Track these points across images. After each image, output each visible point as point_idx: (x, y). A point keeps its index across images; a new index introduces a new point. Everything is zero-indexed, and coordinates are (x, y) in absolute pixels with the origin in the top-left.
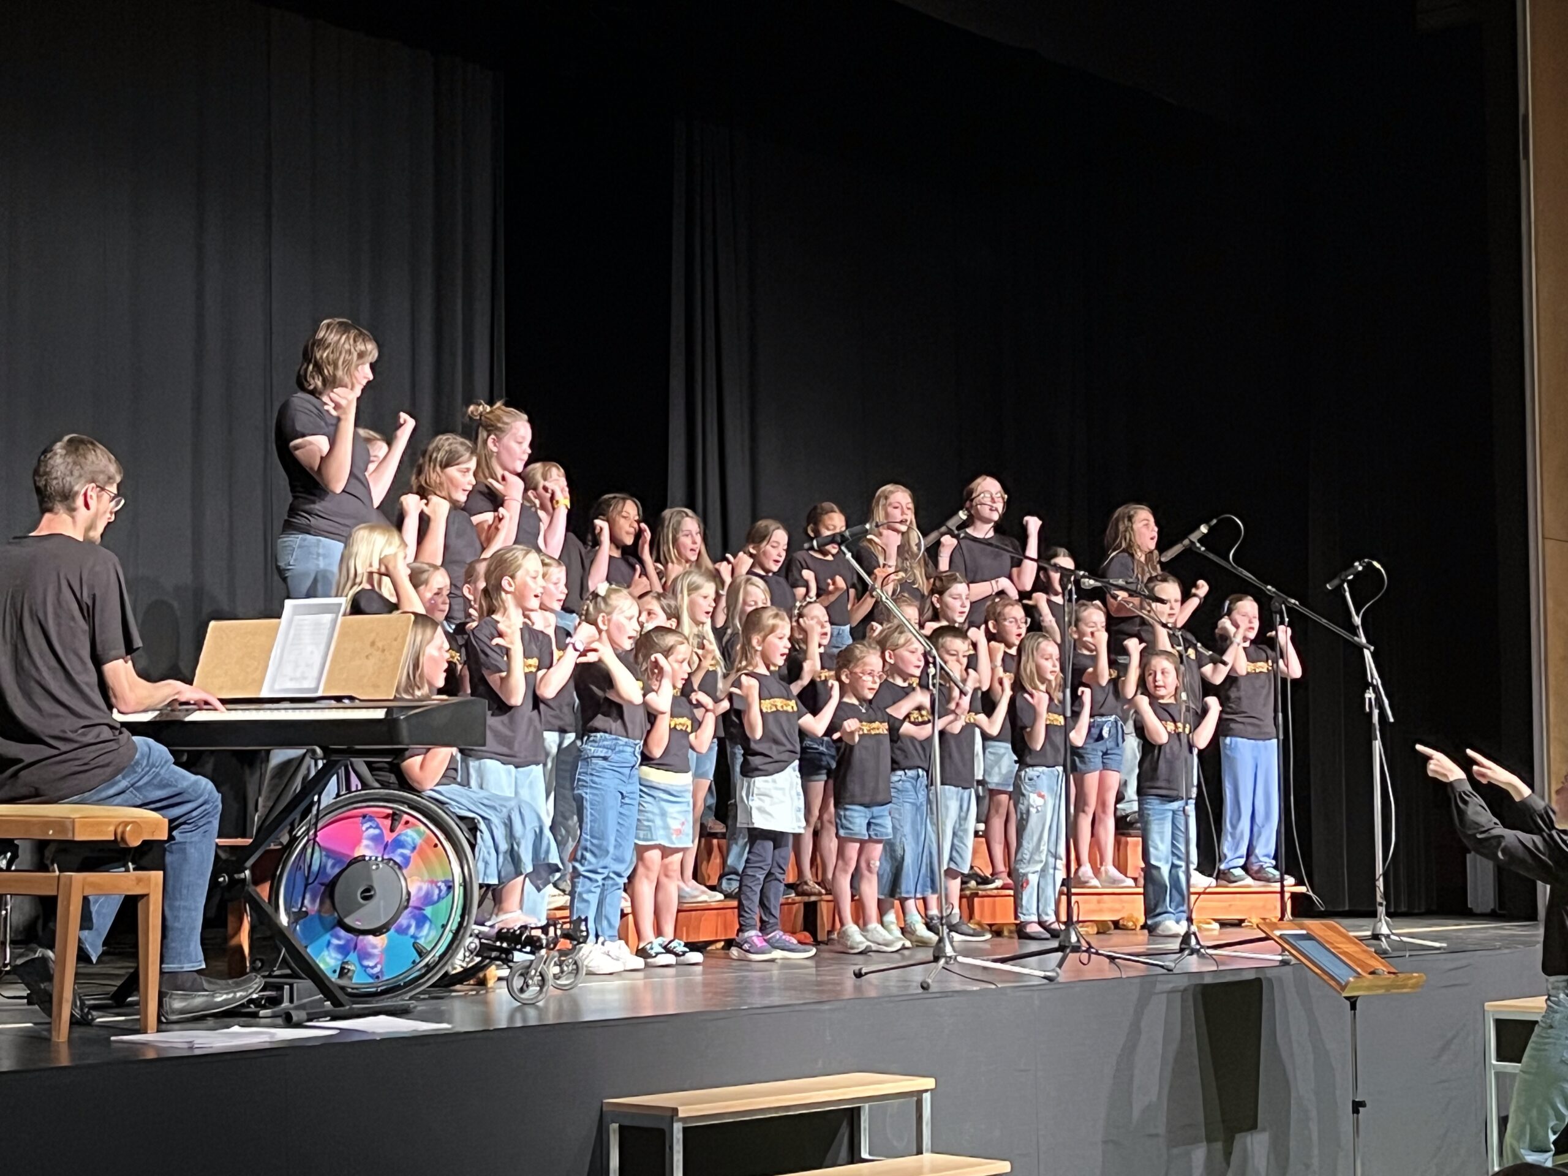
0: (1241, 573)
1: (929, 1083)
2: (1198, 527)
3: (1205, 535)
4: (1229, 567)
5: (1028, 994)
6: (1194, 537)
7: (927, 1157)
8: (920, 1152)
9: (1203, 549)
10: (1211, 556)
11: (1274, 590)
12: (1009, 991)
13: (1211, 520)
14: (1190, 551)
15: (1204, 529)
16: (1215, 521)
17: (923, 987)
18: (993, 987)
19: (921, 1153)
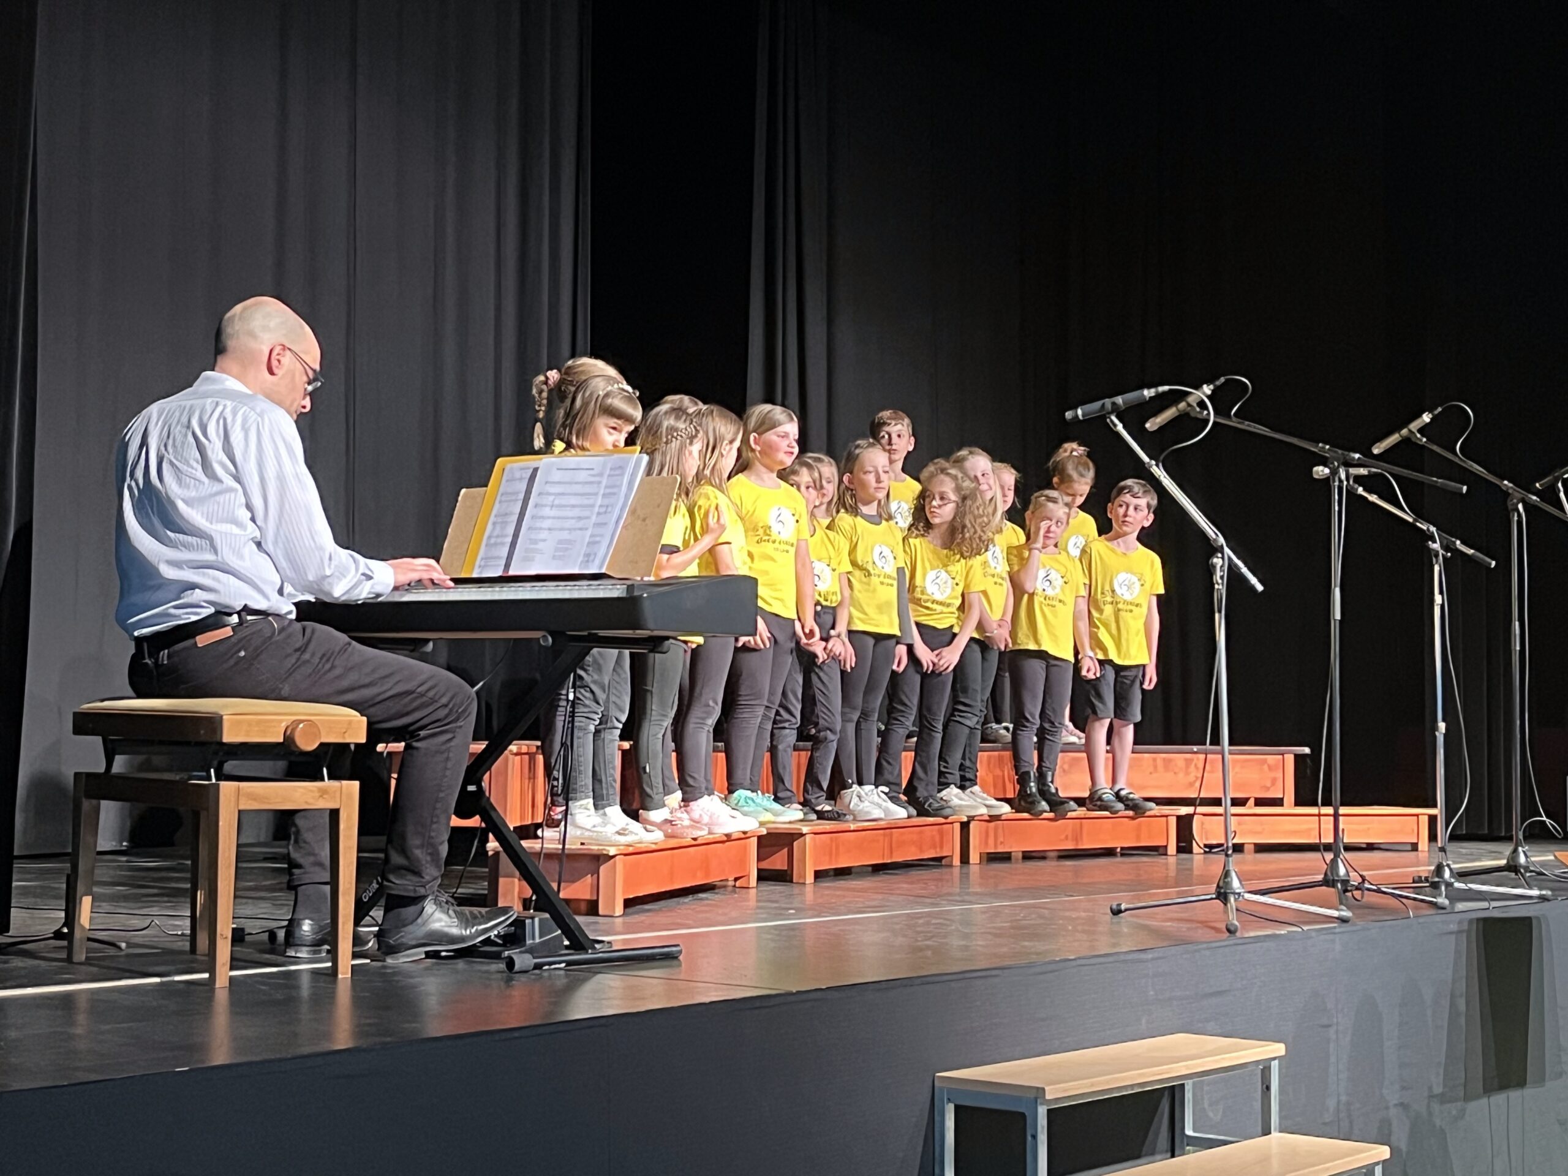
0: (1471, 466)
1: (1279, 1049)
2: (1419, 415)
3: (1427, 425)
4: (1457, 460)
5: (1331, 937)
6: (1414, 426)
7: (1276, 1136)
8: (1266, 1132)
9: (1424, 440)
10: (1435, 448)
11: (1511, 485)
12: (1313, 934)
13: (1436, 408)
14: (1406, 441)
15: (1426, 418)
16: (1440, 409)
17: (1229, 931)
18: (1300, 930)
19: (1270, 1133)
